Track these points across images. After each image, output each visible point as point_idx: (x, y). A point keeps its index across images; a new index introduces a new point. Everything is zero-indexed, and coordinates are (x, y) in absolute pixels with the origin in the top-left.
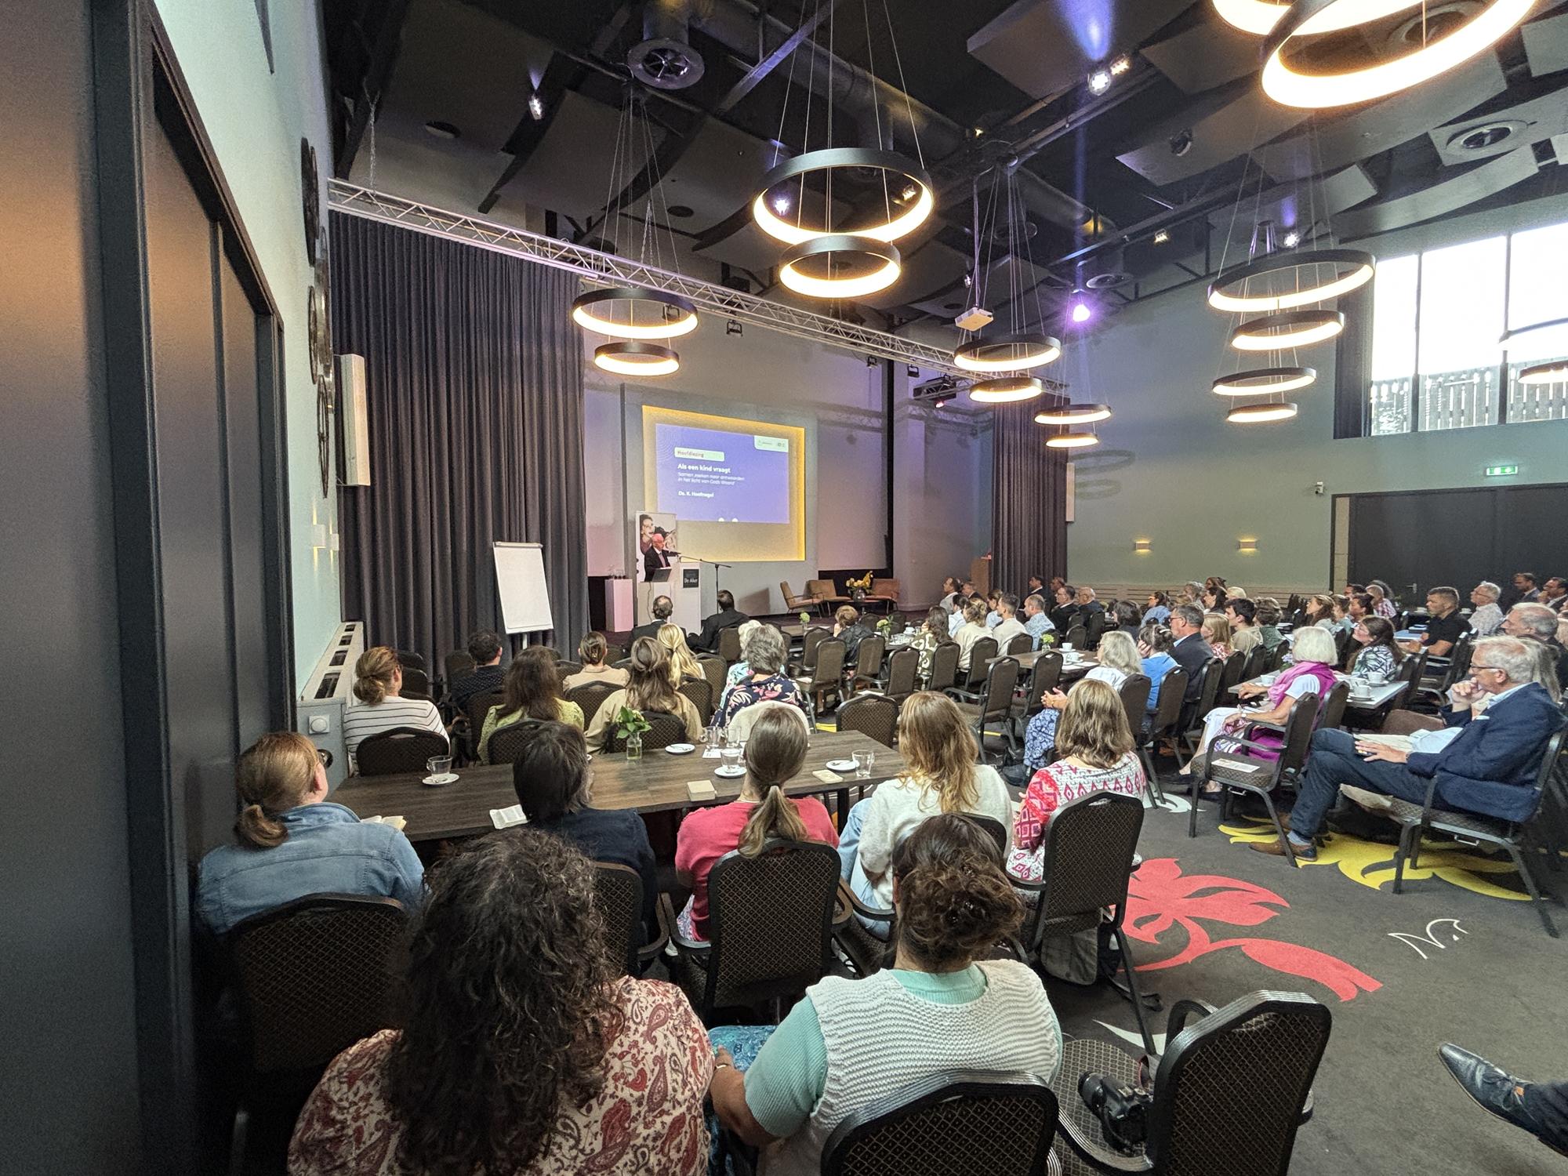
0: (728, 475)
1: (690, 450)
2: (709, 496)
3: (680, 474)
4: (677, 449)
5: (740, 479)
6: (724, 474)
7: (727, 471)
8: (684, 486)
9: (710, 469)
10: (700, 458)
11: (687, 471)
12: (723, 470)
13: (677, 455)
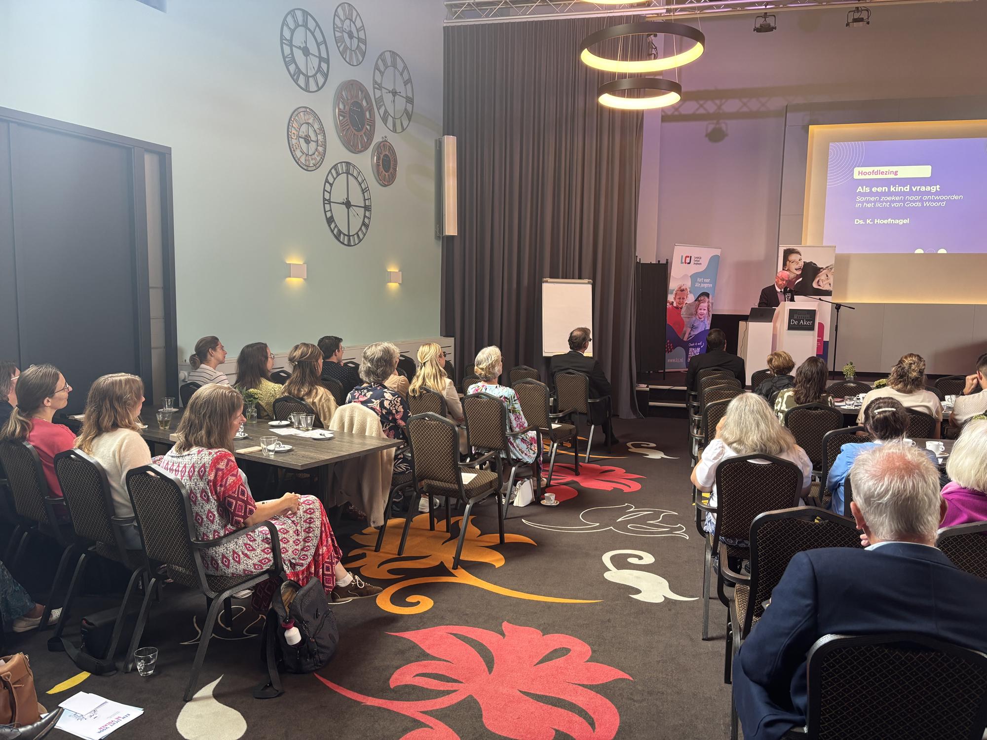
0: (937, 193)
1: (876, 169)
2: (901, 222)
3: (859, 199)
4: (857, 170)
5: (956, 197)
6: (929, 193)
7: (935, 188)
8: (864, 213)
9: (907, 189)
10: (892, 176)
11: (871, 194)
12: (928, 189)
13: (856, 176)
